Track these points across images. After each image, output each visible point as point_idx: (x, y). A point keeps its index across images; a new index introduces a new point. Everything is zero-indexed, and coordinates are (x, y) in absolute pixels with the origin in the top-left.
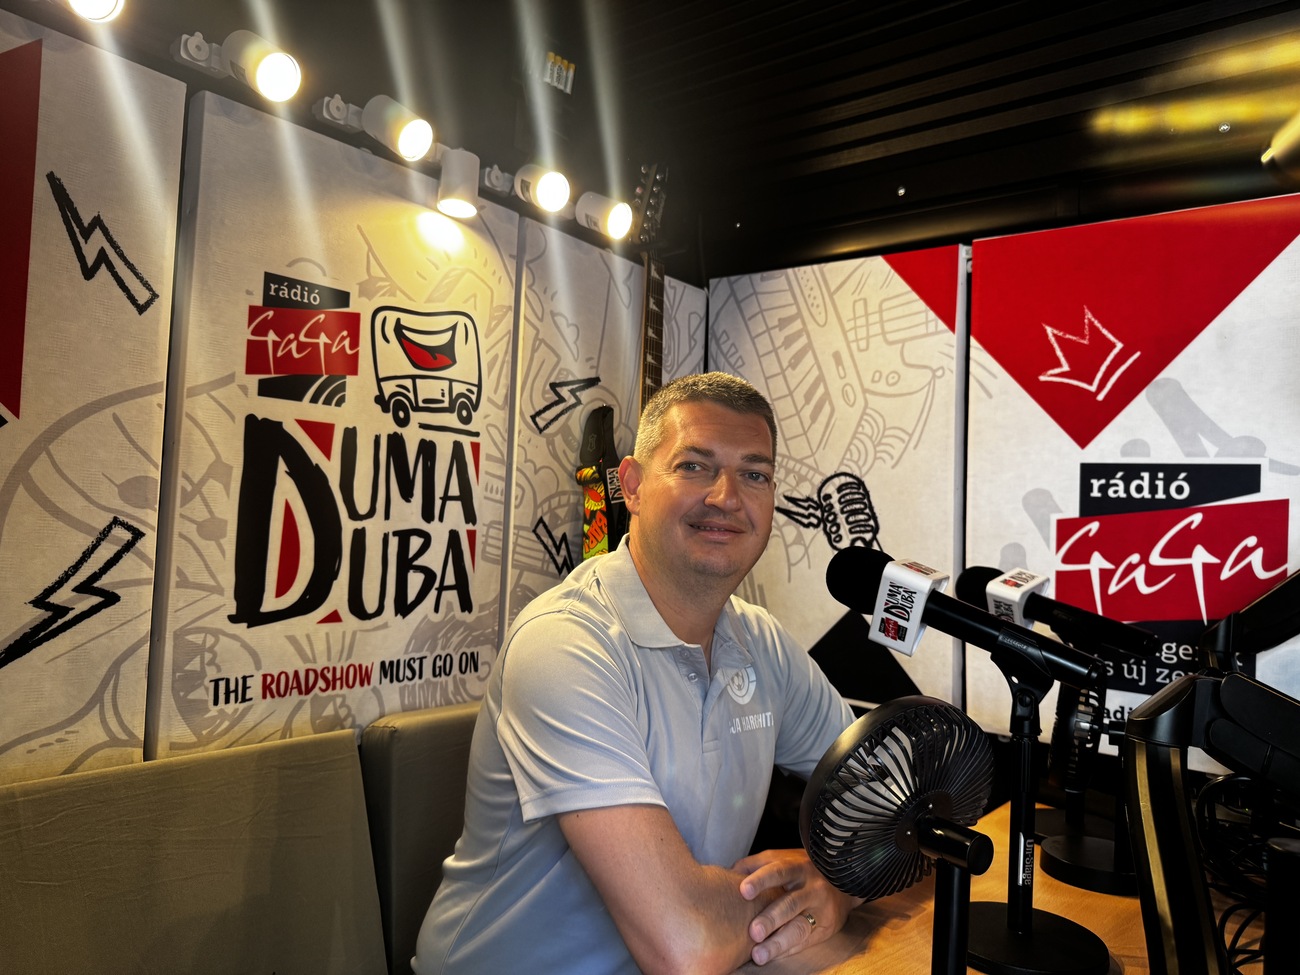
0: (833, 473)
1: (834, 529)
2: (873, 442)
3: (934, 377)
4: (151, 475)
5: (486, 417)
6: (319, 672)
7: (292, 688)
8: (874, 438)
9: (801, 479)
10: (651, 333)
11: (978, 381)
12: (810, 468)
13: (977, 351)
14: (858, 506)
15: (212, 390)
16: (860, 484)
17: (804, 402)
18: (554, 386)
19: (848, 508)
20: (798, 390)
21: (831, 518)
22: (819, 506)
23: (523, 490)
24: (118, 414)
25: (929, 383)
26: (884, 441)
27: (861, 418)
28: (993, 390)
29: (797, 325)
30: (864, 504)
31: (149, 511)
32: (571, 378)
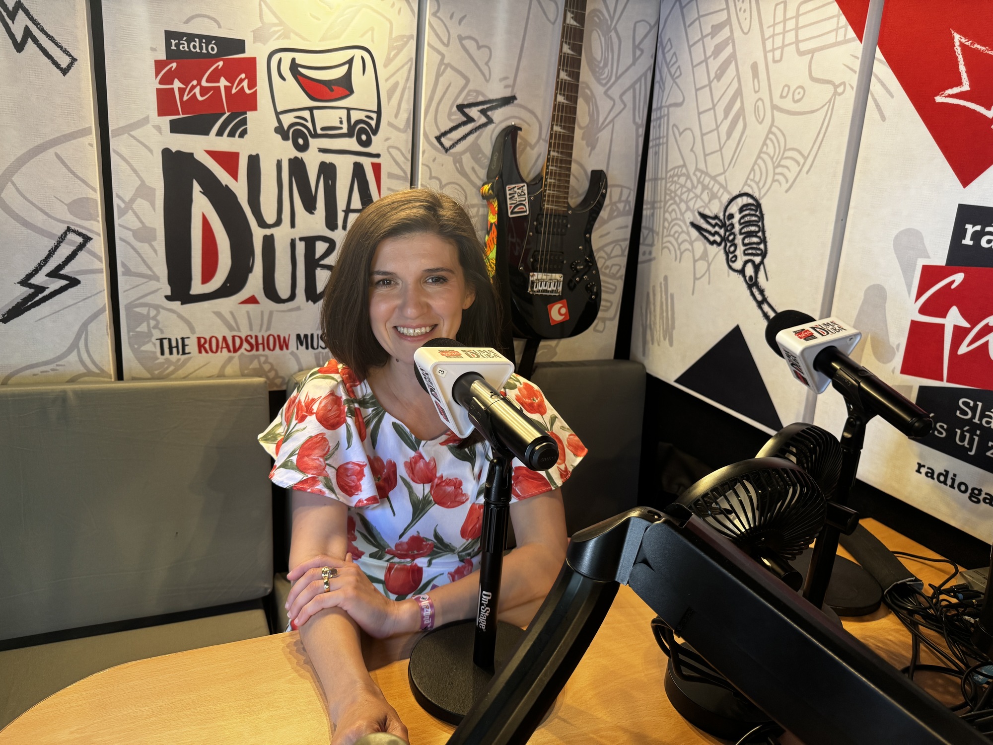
0: (738, 193)
1: (732, 249)
2: (773, 163)
3: (836, 93)
4: (91, 196)
5: (387, 139)
6: (244, 338)
7: (222, 348)
8: (774, 159)
9: (713, 196)
12: (721, 185)
13: (880, 64)
14: (753, 228)
15: (131, 131)
16: (758, 206)
17: (723, 117)
19: (745, 230)
20: (720, 102)
21: (731, 238)
22: (723, 225)
24: (59, 153)
25: (830, 101)
26: (783, 162)
27: (767, 137)
28: (887, 112)
29: (725, 33)
30: (758, 226)
31: (95, 222)
32: (481, 99)
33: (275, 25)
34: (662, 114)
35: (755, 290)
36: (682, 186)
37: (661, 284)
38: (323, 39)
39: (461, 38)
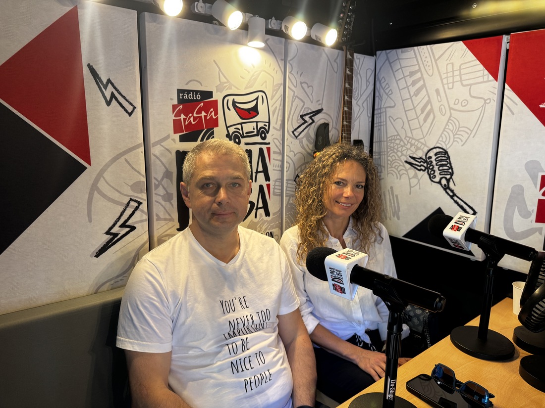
0: (433, 147)
1: (432, 172)
3: (485, 103)
4: (142, 180)
5: (273, 135)
8: (453, 132)
9: (418, 149)
10: (347, 85)
11: (507, 106)
12: (422, 144)
13: (508, 91)
14: (444, 163)
15: (161, 143)
16: (446, 152)
17: (420, 113)
18: (302, 116)
19: (439, 163)
20: (418, 106)
21: (431, 167)
22: (426, 162)
23: (290, 164)
24: (127, 158)
25: (483, 106)
26: (459, 133)
27: (448, 122)
28: (514, 111)
29: (418, 75)
30: (447, 162)
31: (143, 194)
32: (309, 111)
33: (225, 83)
34: (382, 111)
35: (448, 191)
36: (398, 144)
37: (389, 190)
38: (246, 88)
39: (301, 83)
